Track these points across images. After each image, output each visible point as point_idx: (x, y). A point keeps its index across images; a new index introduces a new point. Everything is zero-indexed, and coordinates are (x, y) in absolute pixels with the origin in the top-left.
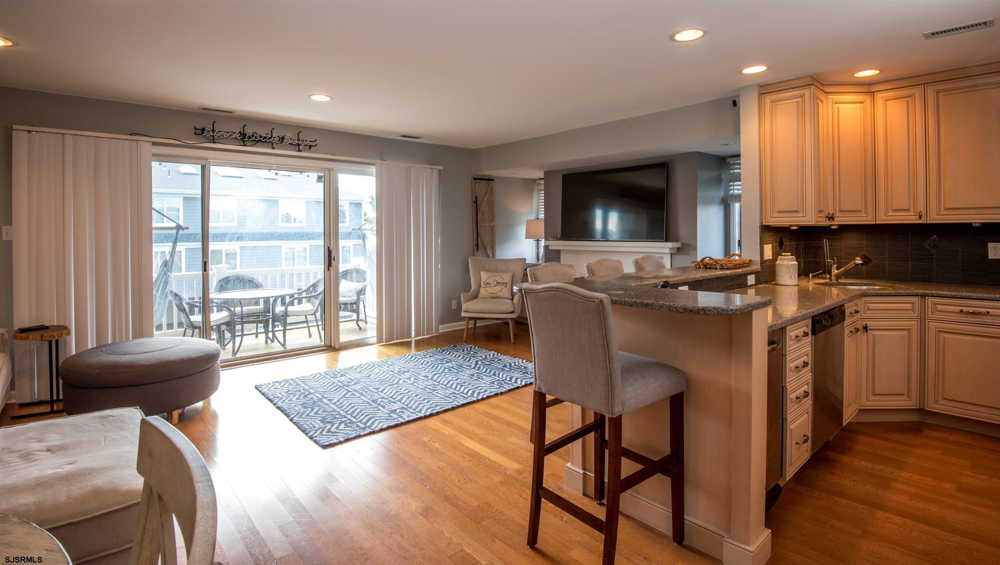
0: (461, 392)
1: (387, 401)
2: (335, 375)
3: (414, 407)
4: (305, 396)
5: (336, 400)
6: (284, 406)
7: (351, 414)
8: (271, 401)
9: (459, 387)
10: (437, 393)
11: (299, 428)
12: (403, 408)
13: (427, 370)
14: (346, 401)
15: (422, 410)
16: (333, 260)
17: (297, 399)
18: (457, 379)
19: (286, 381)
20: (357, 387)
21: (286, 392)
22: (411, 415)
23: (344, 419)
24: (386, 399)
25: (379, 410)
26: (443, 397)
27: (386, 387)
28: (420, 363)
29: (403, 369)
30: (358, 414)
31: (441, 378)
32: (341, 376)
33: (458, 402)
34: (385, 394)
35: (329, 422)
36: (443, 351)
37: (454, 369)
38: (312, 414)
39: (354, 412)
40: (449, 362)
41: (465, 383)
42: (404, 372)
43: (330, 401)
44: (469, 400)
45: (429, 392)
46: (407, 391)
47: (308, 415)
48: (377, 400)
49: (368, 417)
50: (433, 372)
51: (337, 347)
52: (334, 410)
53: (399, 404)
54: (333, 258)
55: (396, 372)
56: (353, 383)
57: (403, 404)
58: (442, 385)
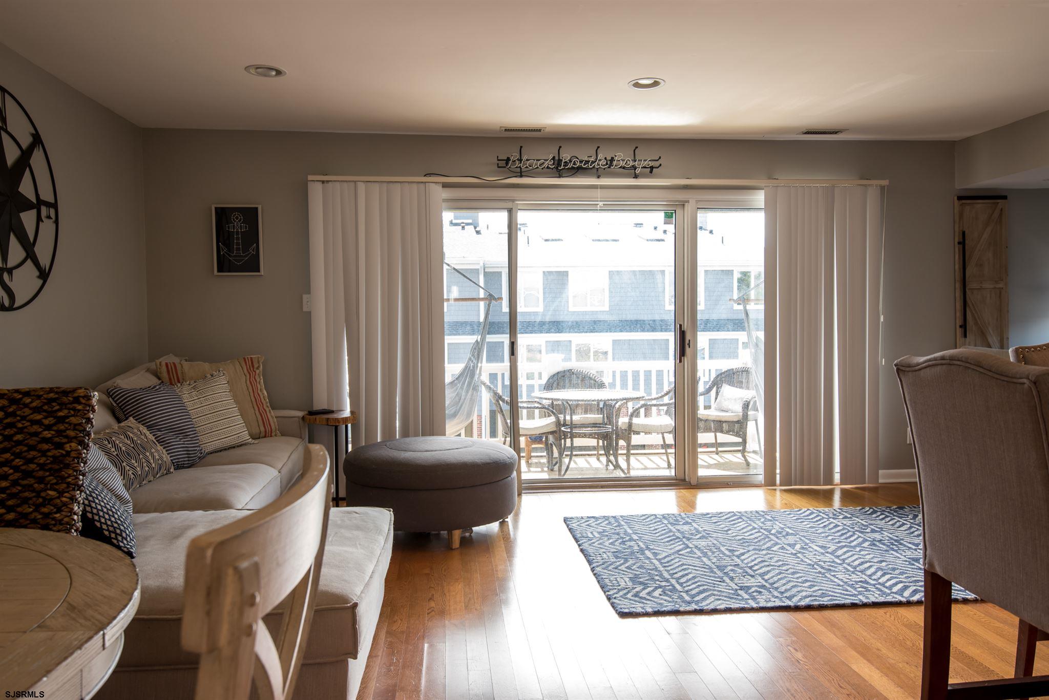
0: (880, 584)
1: (741, 571)
2: (677, 520)
3: (783, 589)
4: (623, 543)
5: (664, 554)
6: (590, 550)
7: (677, 579)
8: (577, 540)
9: (879, 573)
10: (834, 576)
11: (598, 582)
12: (763, 587)
13: (830, 538)
14: (677, 560)
15: (794, 596)
16: (687, 346)
17: (611, 544)
18: (881, 562)
19: (606, 518)
20: (702, 543)
21: (599, 533)
22: (773, 599)
23: (664, 584)
24: (741, 568)
25: (724, 581)
26: (841, 583)
27: (749, 551)
28: (822, 525)
29: (788, 530)
30: (687, 581)
31: (850, 553)
32: (684, 524)
33: (867, 598)
34: (742, 561)
35: (641, 583)
36: (875, 512)
37: (884, 544)
38: (623, 567)
39: (683, 576)
40: (876, 531)
41: (894, 569)
42: (788, 534)
43: (655, 554)
44: (889, 599)
45: (820, 573)
46: (781, 563)
47: (616, 568)
48: (726, 567)
49: (701, 588)
50: (839, 542)
51: (694, 482)
52: (656, 569)
53: (760, 579)
54: (687, 342)
55: (773, 532)
56: (698, 537)
57: (766, 581)
58: (849, 565)
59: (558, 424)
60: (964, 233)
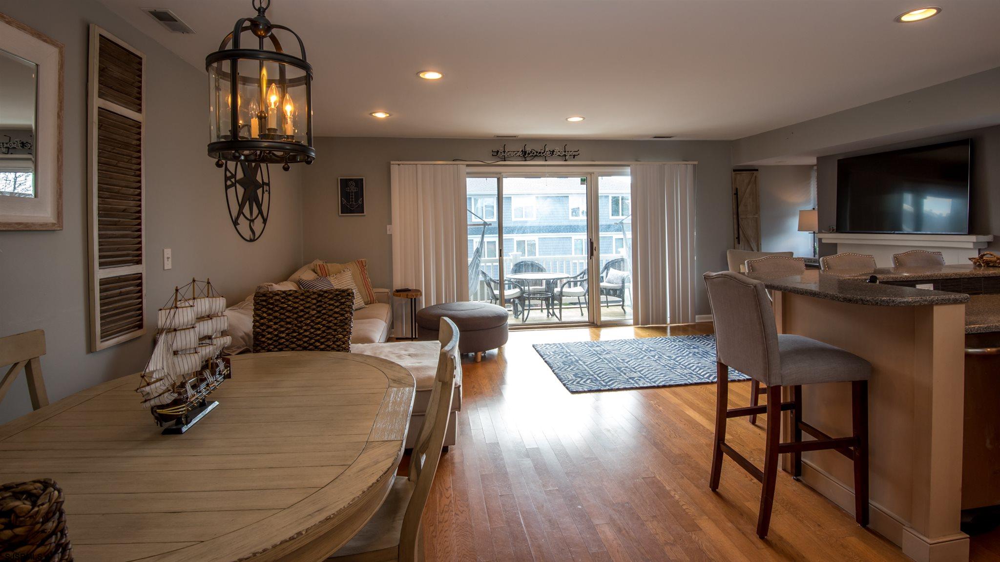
0: (698, 374)
1: (629, 370)
2: (593, 345)
3: (651, 378)
4: (566, 357)
5: (589, 363)
6: (550, 361)
7: (598, 375)
8: (542, 357)
9: (698, 369)
10: (675, 371)
11: (557, 377)
12: (641, 377)
13: (672, 352)
14: (596, 365)
15: (657, 381)
16: (594, 250)
17: (560, 358)
18: (698, 363)
19: (555, 344)
20: (608, 356)
21: (553, 352)
22: (646, 383)
23: (591, 377)
24: (629, 368)
25: (621, 375)
26: (679, 374)
27: (632, 360)
28: (668, 346)
29: (651, 348)
30: (603, 375)
31: (683, 359)
32: (596, 347)
33: (692, 381)
34: (629, 365)
35: (579, 377)
36: (694, 338)
37: (699, 354)
38: (568, 370)
39: (600, 373)
40: (696, 348)
41: (705, 367)
42: (651, 351)
43: (584, 363)
44: (703, 381)
45: (668, 369)
46: (649, 365)
47: (565, 370)
48: (621, 368)
49: (610, 379)
50: (677, 354)
51: (599, 324)
52: (586, 370)
53: (639, 373)
54: (594, 248)
55: (643, 349)
56: (605, 353)
57: (642, 374)
58: (682, 365)
59: (523, 292)
60: (737, 189)
